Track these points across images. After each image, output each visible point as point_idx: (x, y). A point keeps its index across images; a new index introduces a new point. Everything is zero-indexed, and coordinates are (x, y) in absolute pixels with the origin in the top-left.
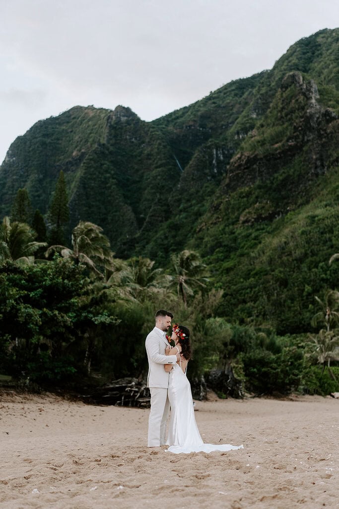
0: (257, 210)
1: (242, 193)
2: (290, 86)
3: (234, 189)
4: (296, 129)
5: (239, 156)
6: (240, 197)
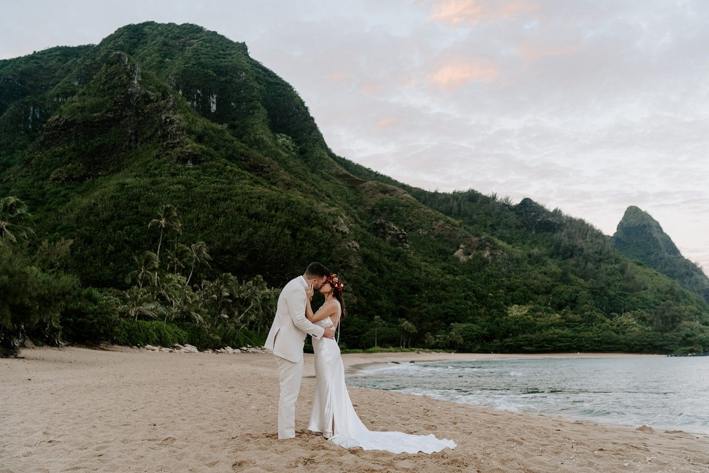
0: (69, 170)
1: (55, 152)
2: (116, 64)
3: (48, 148)
4: (116, 103)
5: (57, 117)
6: (53, 155)
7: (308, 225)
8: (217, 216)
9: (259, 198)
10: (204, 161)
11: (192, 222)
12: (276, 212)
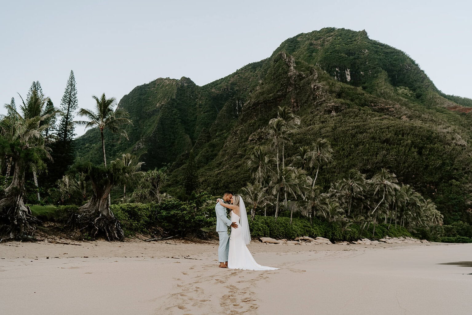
0: (259, 133)
1: (250, 124)
2: (279, 60)
3: (246, 122)
4: (282, 84)
5: (249, 102)
6: (249, 126)
7: (431, 143)
8: (357, 145)
9: (388, 128)
10: (343, 110)
11: (339, 152)
12: (403, 136)
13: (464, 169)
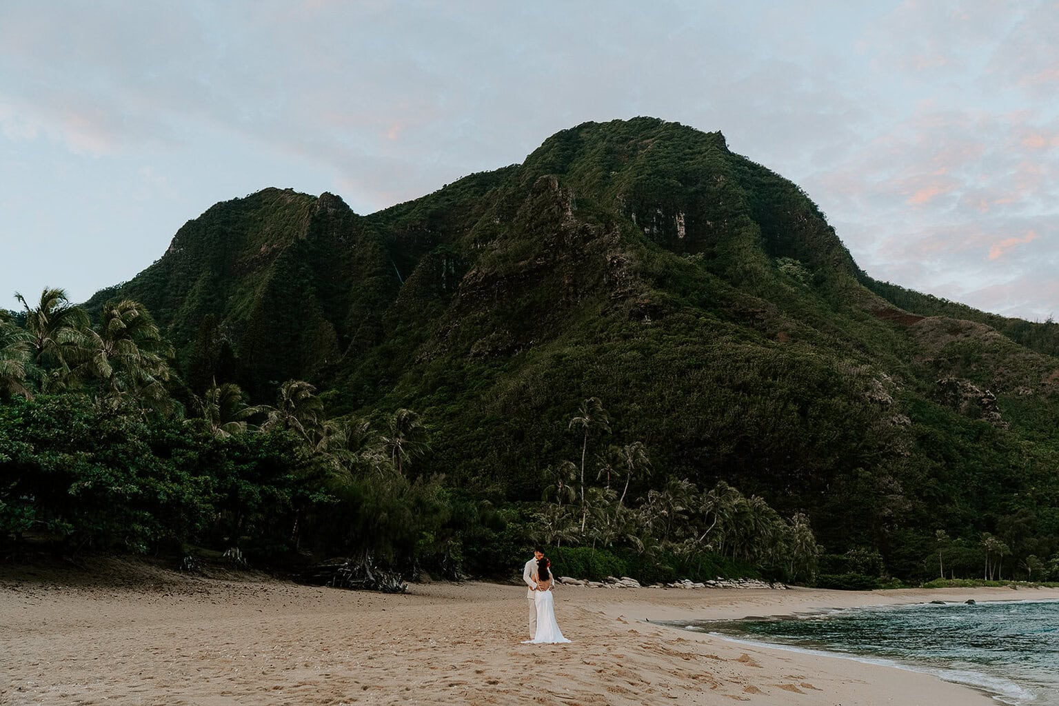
0: (493, 341)
1: (475, 318)
2: (543, 191)
3: (466, 314)
4: (546, 245)
5: (474, 272)
6: (473, 323)
7: (825, 395)
8: (688, 392)
9: (748, 360)
10: (666, 314)
11: (654, 402)
12: (775, 379)
13: (881, 448)
